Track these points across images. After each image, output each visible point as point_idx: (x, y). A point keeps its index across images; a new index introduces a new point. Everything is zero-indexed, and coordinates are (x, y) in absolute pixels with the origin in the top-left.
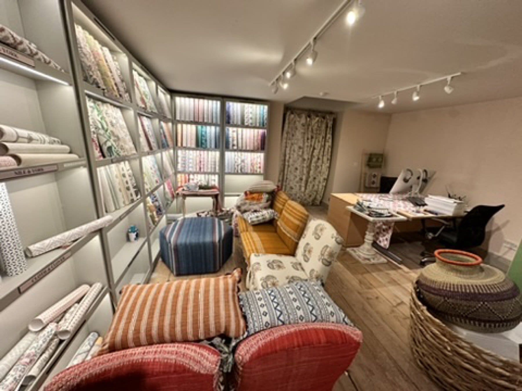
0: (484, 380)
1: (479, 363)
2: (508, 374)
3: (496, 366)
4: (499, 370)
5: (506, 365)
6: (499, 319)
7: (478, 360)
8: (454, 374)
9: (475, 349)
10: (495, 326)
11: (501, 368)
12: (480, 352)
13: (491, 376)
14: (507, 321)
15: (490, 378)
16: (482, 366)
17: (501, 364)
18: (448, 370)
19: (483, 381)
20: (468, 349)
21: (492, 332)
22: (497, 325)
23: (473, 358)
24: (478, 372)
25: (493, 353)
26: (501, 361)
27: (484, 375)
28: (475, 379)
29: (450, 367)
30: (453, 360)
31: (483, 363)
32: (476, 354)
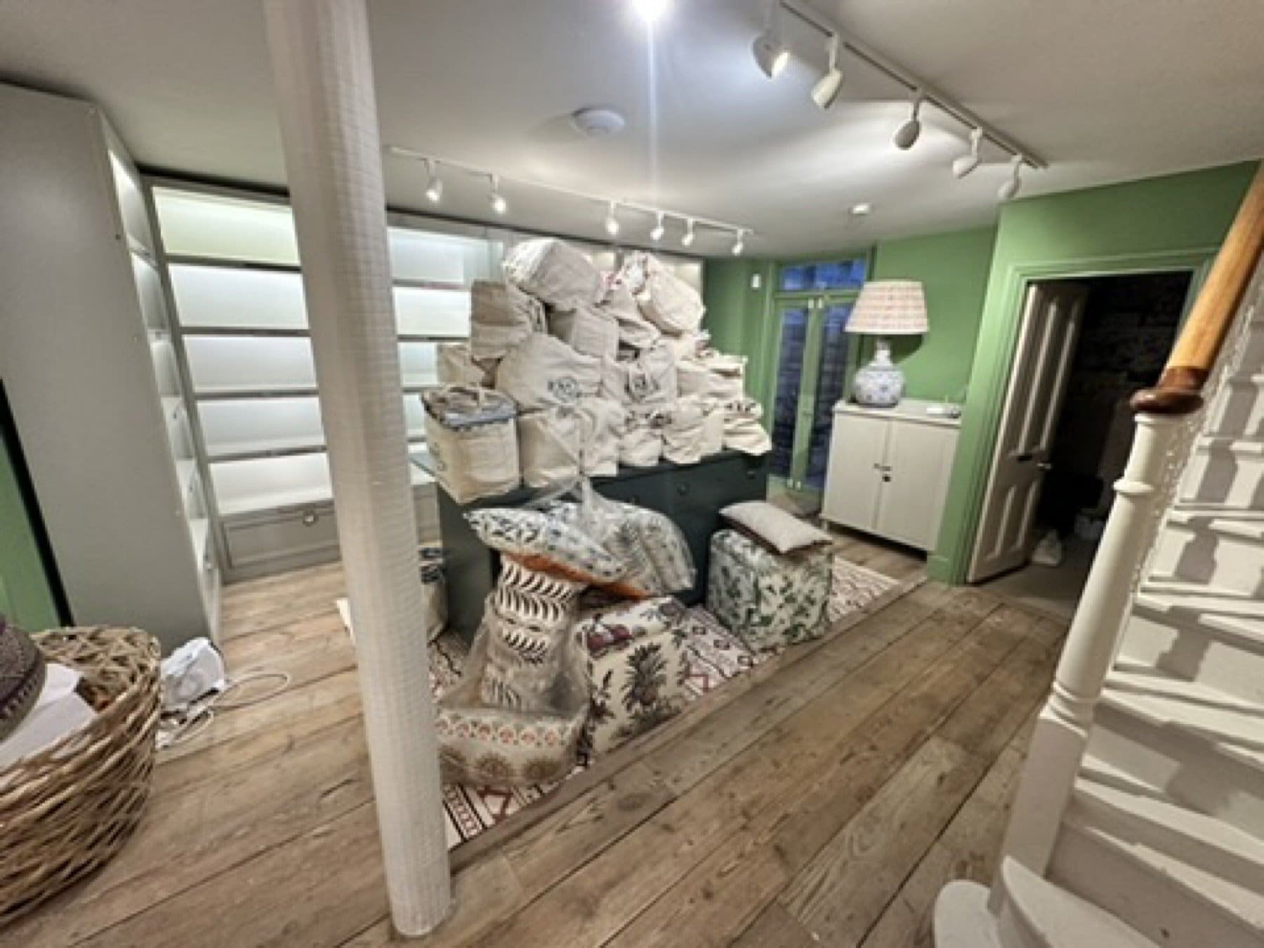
0: (89, 789)
1: (60, 776)
2: (107, 740)
3: (85, 749)
4: (94, 749)
5: (95, 731)
6: (17, 682)
7: (55, 773)
8: (36, 851)
9: (33, 764)
10: (20, 700)
11: (94, 742)
12: (45, 758)
13: (90, 773)
14: (29, 674)
15: (90, 778)
16: (70, 773)
17: (88, 738)
18: (20, 860)
19: (88, 794)
20: (23, 778)
21: (23, 716)
22: (21, 694)
23: (45, 778)
24: (70, 790)
25: (66, 735)
26: (85, 732)
27: (83, 783)
28: (74, 809)
29: (19, 850)
30: (14, 829)
31: (66, 768)
32: (43, 769)
